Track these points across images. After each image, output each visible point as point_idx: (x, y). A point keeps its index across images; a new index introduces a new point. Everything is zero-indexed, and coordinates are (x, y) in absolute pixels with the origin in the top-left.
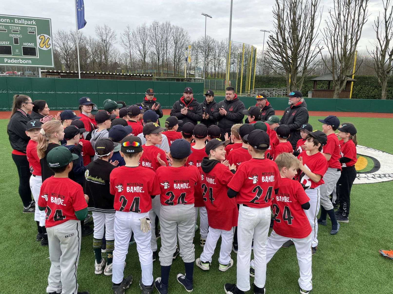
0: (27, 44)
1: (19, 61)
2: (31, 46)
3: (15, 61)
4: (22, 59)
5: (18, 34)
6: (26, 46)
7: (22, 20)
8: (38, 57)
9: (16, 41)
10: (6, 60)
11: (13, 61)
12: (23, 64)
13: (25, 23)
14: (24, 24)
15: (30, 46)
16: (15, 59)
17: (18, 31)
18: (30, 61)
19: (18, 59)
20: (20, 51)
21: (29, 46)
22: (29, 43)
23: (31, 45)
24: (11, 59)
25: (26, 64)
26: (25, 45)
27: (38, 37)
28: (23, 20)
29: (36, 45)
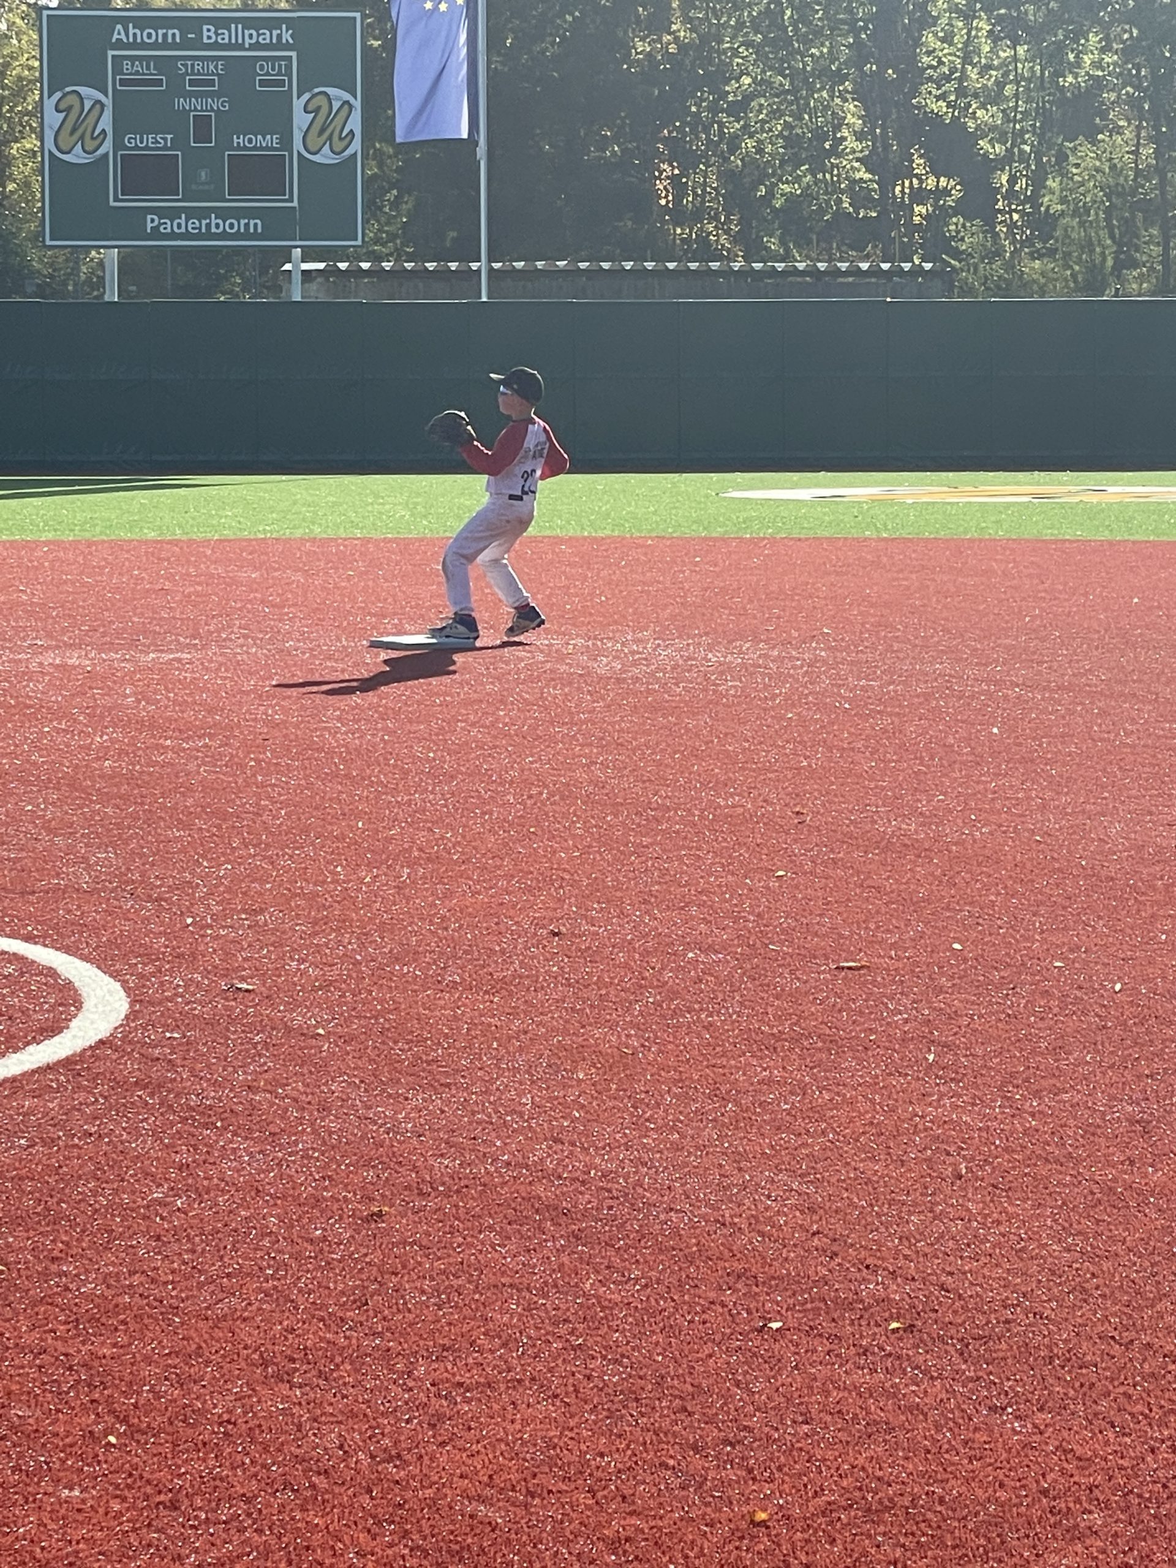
0: (250, 141)
1: (208, 226)
2: (267, 148)
3: (192, 224)
4: (223, 213)
5: (210, 94)
6: (245, 148)
7: (233, 26)
8: (292, 198)
10: (151, 222)
11: (182, 224)
12: (224, 236)
13: (247, 40)
14: (241, 47)
15: (261, 148)
16: (191, 213)
17: (211, 83)
18: (256, 224)
19: (203, 213)
20: (215, 176)
21: (255, 148)
22: (259, 137)
23: (266, 143)
24: (172, 214)
25: (237, 236)
26: (239, 148)
27: (298, 104)
28: (240, 26)
29: (287, 142)
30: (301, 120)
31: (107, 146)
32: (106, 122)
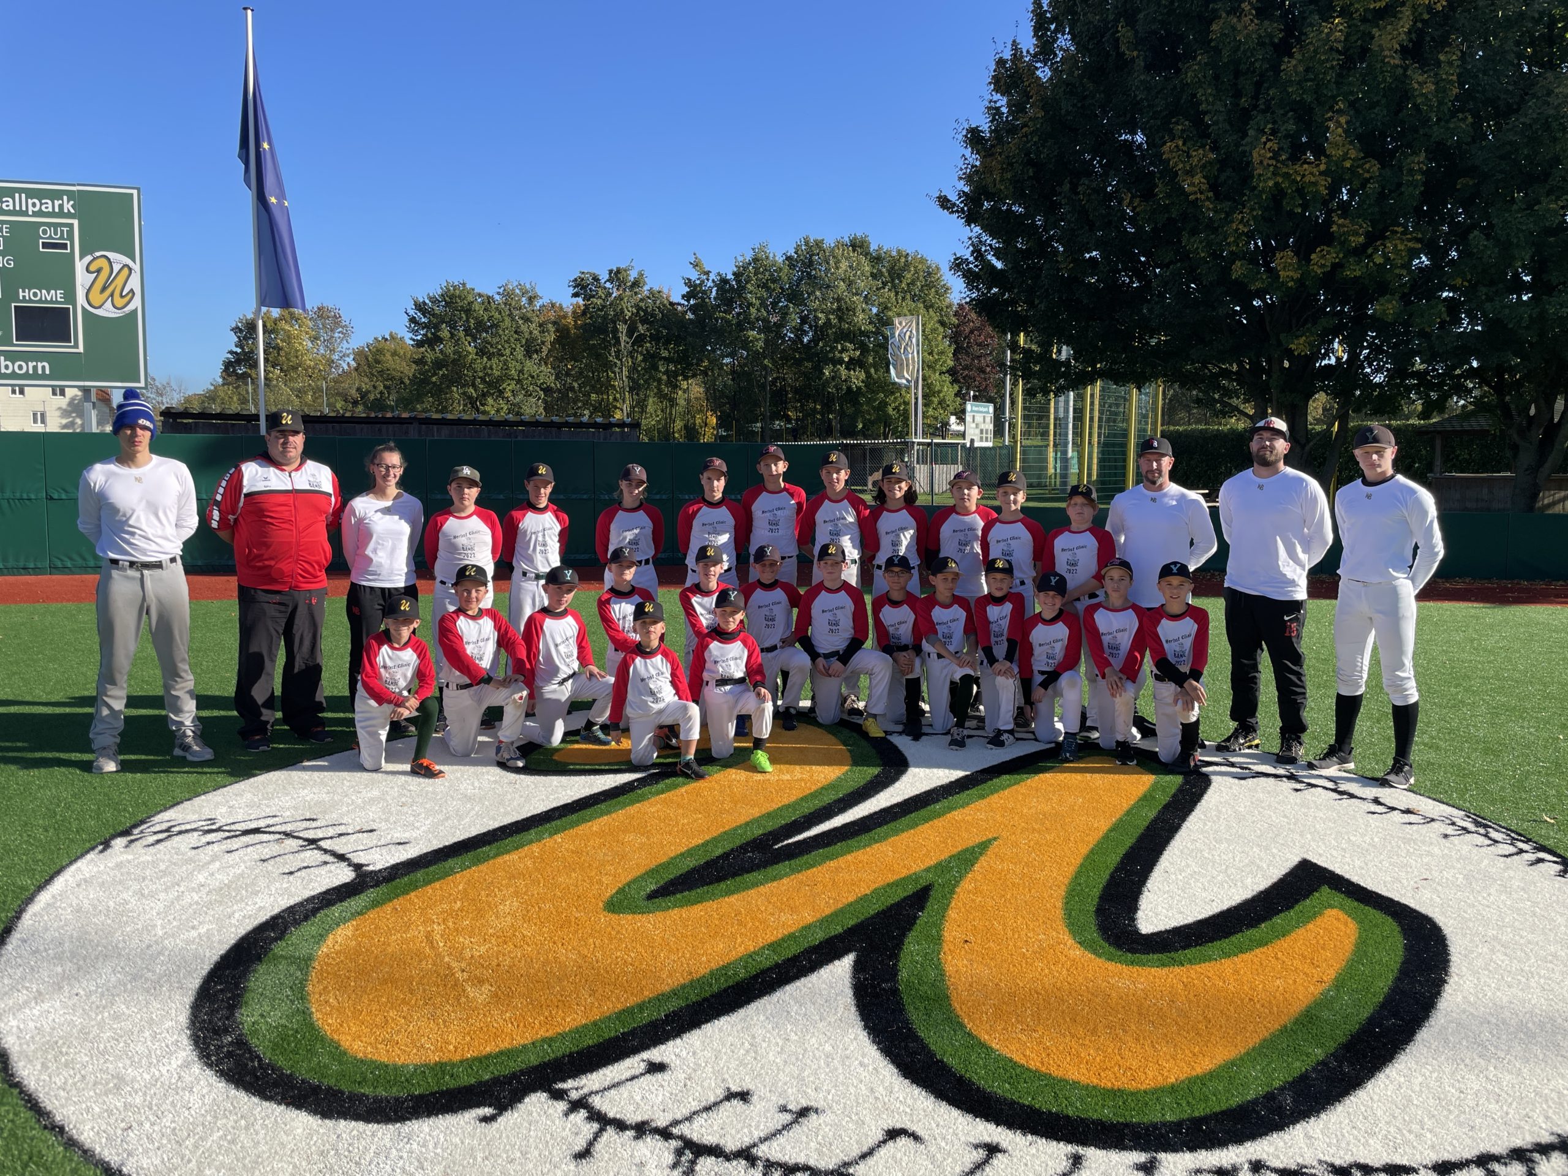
0: (35, 295)
2: (51, 302)
4: (12, 357)
6: (31, 301)
7: (17, 195)
8: (77, 345)
12: (14, 376)
13: (31, 209)
15: (46, 301)
18: (44, 366)
21: (40, 301)
22: (44, 291)
23: (52, 297)
25: (26, 377)
26: (24, 300)
27: (80, 266)
28: (23, 196)
29: (71, 296)
30: (82, 279)
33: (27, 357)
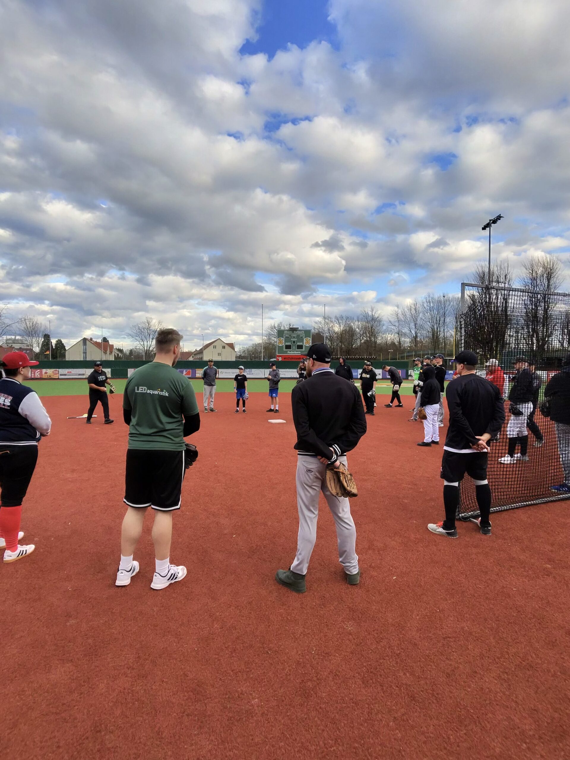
0: (299, 343)
3: (293, 352)
4: (296, 351)
5: (295, 339)
8: (304, 350)
9: (294, 342)
10: (288, 352)
11: (292, 352)
13: (300, 332)
16: (293, 351)
17: (295, 337)
18: (300, 352)
19: (294, 351)
20: (295, 348)
23: (301, 344)
24: (291, 351)
27: (304, 339)
29: (303, 343)
30: (305, 341)
31: (284, 344)
32: (284, 341)
33: (298, 351)
